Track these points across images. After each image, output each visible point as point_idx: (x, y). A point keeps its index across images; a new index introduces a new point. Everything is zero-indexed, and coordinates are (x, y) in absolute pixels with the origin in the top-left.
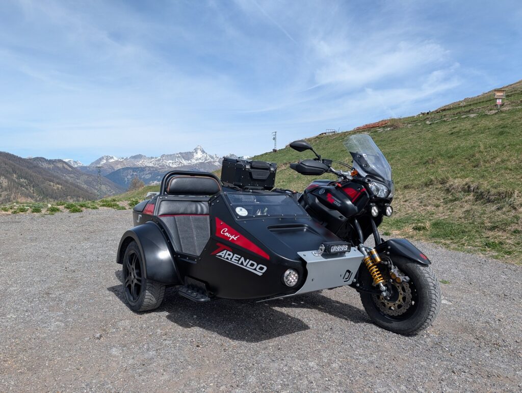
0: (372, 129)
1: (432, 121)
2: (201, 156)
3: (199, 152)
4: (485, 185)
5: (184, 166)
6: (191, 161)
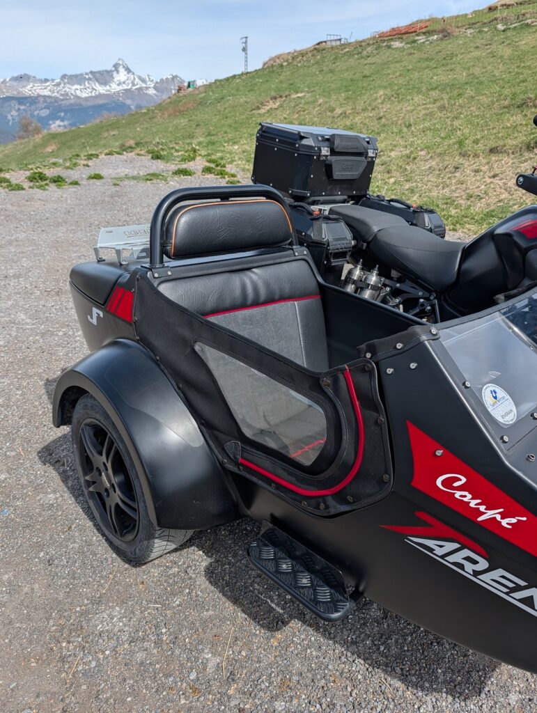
0: (405, 36)
2: (126, 78)
5: (100, 96)
6: (110, 86)
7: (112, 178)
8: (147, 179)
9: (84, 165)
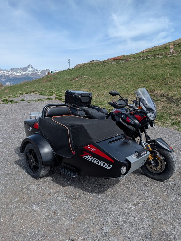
0: (116, 60)
1: (143, 58)
2: (31, 70)
3: (30, 67)
4: (171, 94)
5: (23, 75)
6: (26, 72)
7: (27, 101)
8: (38, 101)
9: (19, 97)
